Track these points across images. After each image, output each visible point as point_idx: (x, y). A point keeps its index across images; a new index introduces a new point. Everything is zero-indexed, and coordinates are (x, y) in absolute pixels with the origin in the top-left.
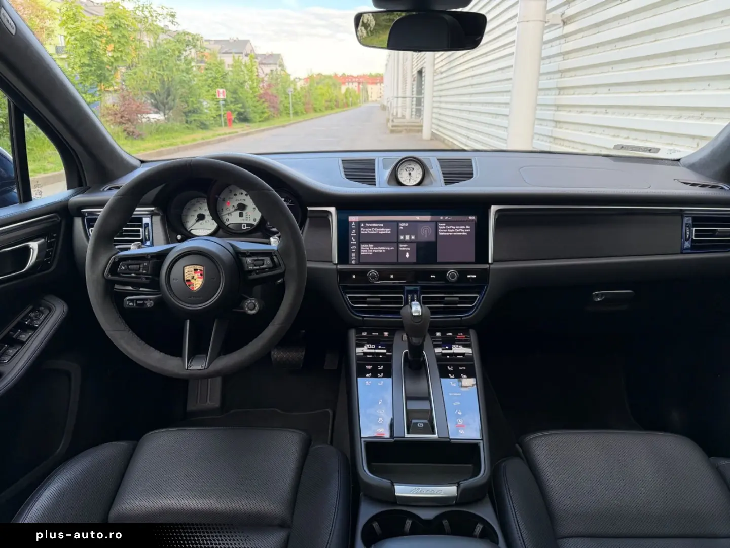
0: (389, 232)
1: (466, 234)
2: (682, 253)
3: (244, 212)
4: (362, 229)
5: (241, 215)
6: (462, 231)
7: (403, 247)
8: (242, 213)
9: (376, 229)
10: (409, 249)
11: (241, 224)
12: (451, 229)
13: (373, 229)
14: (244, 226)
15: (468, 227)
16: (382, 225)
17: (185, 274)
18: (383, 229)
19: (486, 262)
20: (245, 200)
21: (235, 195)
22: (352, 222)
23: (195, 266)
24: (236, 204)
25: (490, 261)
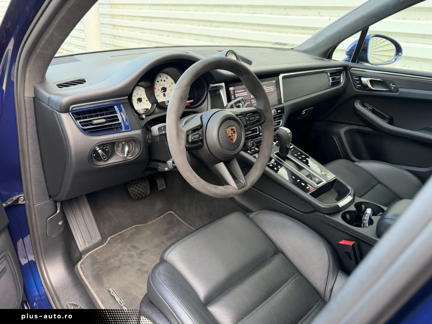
0: (247, 94)
1: (273, 90)
2: (330, 88)
3: (166, 93)
4: (236, 94)
5: (164, 95)
6: (272, 89)
7: (253, 101)
8: (165, 94)
9: (241, 93)
10: (255, 102)
11: (165, 102)
12: (268, 88)
13: (240, 94)
14: (167, 102)
15: (273, 87)
16: (243, 91)
17: (228, 133)
18: (244, 93)
19: (282, 104)
20: (164, 85)
21: (158, 82)
22: (231, 91)
23: (231, 127)
24: (160, 88)
25: (283, 102)
